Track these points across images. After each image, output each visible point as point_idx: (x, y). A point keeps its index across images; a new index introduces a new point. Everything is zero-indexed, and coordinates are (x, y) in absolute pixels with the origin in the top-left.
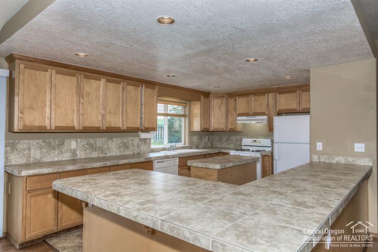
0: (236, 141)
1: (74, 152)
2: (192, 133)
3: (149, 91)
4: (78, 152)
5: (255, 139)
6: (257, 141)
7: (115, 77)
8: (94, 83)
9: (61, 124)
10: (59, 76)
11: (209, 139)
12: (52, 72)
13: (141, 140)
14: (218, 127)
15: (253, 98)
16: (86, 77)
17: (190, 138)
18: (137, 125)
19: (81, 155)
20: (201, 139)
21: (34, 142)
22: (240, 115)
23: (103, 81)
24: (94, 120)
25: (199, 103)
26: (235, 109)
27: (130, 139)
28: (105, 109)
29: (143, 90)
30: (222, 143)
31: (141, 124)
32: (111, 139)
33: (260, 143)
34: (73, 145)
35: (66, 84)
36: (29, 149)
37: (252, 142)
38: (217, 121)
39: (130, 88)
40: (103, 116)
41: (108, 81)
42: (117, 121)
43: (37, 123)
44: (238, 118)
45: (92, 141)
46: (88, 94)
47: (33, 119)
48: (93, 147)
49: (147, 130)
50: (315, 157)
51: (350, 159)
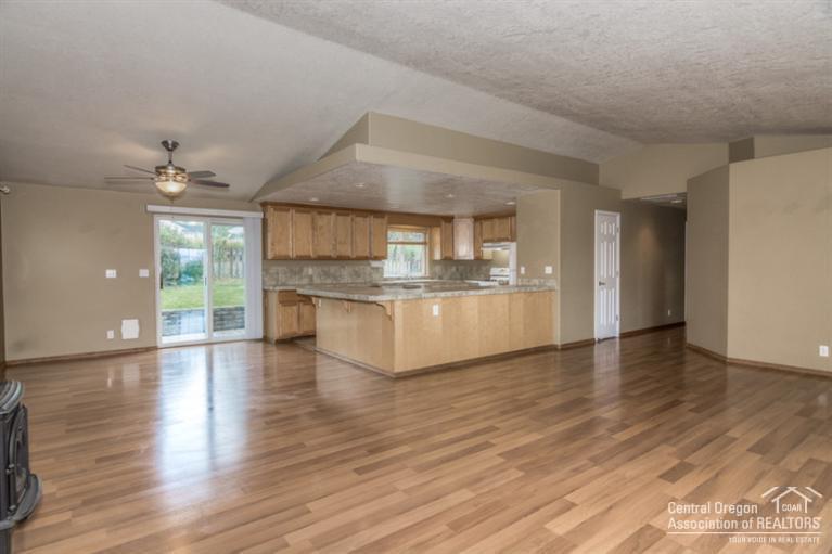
1: (311, 278)
2: (433, 263)
3: (378, 221)
4: (315, 278)
7: (343, 211)
8: (325, 217)
9: (301, 253)
10: (298, 215)
11: (457, 269)
12: (292, 212)
13: (373, 268)
14: (465, 257)
15: (496, 221)
16: (320, 213)
17: (431, 268)
18: (367, 254)
19: (317, 280)
20: (446, 270)
21: (280, 268)
22: (485, 241)
23: (334, 215)
24: (326, 250)
25: (439, 229)
26: (481, 235)
27: (360, 267)
28: (336, 240)
29: (371, 220)
31: (370, 252)
32: (343, 267)
34: (310, 271)
35: (303, 220)
36: (277, 274)
38: (464, 250)
39: (359, 219)
40: (335, 247)
41: (338, 214)
42: (346, 250)
43: (283, 253)
44: (485, 245)
45: (326, 269)
46: (321, 227)
47: (280, 250)
48: (327, 274)
49: (377, 258)
50: (519, 280)
51: (542, 280)
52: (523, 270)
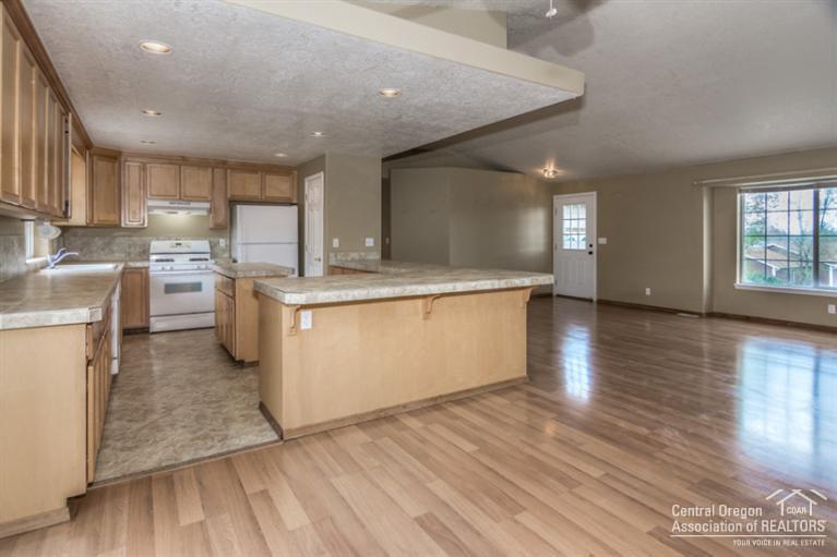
0: (129, 247)
5: (179, 242)
6: (183, 245)
14: (106, 219)
33: (189, 247)
37: (172, 247)
44: (150, 204)
50: (332, 255)
51: (362, 254)
52: (336, 243)
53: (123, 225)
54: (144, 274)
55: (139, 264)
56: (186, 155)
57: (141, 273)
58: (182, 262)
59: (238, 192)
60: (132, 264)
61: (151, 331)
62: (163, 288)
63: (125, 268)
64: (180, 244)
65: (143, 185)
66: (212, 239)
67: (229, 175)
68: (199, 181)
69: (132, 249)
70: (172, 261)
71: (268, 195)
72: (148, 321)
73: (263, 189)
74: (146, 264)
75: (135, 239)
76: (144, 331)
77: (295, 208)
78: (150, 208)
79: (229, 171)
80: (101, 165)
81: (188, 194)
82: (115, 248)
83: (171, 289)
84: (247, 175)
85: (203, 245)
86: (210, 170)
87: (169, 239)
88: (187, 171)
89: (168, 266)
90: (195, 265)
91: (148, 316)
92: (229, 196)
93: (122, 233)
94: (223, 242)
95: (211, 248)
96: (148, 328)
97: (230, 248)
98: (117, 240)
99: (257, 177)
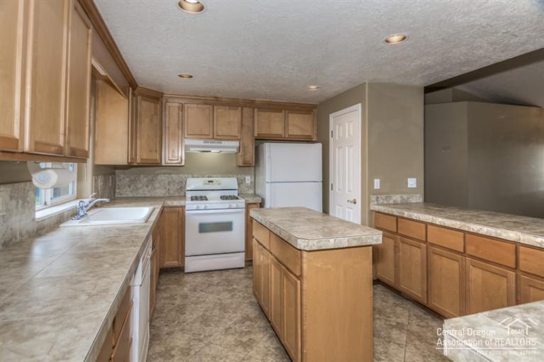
0: (169, 184)
5: (211, 179)
6: (215, 182)
14: (149, 158)
15: (217, 110)
30: (155, 188)
33: (219, 184)
37: (205, 184)
38: (146, 147)
50: (373, 198)
51: (405, 197)
52: (377, 184)
53: (163, 164)
54: (180, 214)
55: (176, 203)
56: (219, 95)
57: (178, 212)
58: (214, 201)
59: (264, 131)
60: (169, 203)
61: (186, 271)
62: (197, 228)
63: (163, 207)
64: (212, 182)
65: (181, 125)
66: (239, 176)
67: (256, 114)
68: (230, 120)
69: (172, 186)
70: (206, 199)
71: (290, 133)
72: (183, 261)
73: (286, 127)
74: (182, 203)
75: (174, 176)
76: (180, 270)
77: (319, 146)
78: (187, 147)
79: (256, 110)
80: (145, 106)
81: (220, 133)
82: (157, 185)
83: (204, 228)
84: (273, 115)
85: (231, 182)
86: (240, 108)
87: (203, 177)
88: (219, 110)
89: (202, 204)
90: (227, 203)
91: (183, 256)
92: (256, 135)
93: (163, 171)
94: (248, 179)
95: (239, 184)
96: (184, 267)
97: (254, 184)
98: (159, 178)
99: (280, 115)
